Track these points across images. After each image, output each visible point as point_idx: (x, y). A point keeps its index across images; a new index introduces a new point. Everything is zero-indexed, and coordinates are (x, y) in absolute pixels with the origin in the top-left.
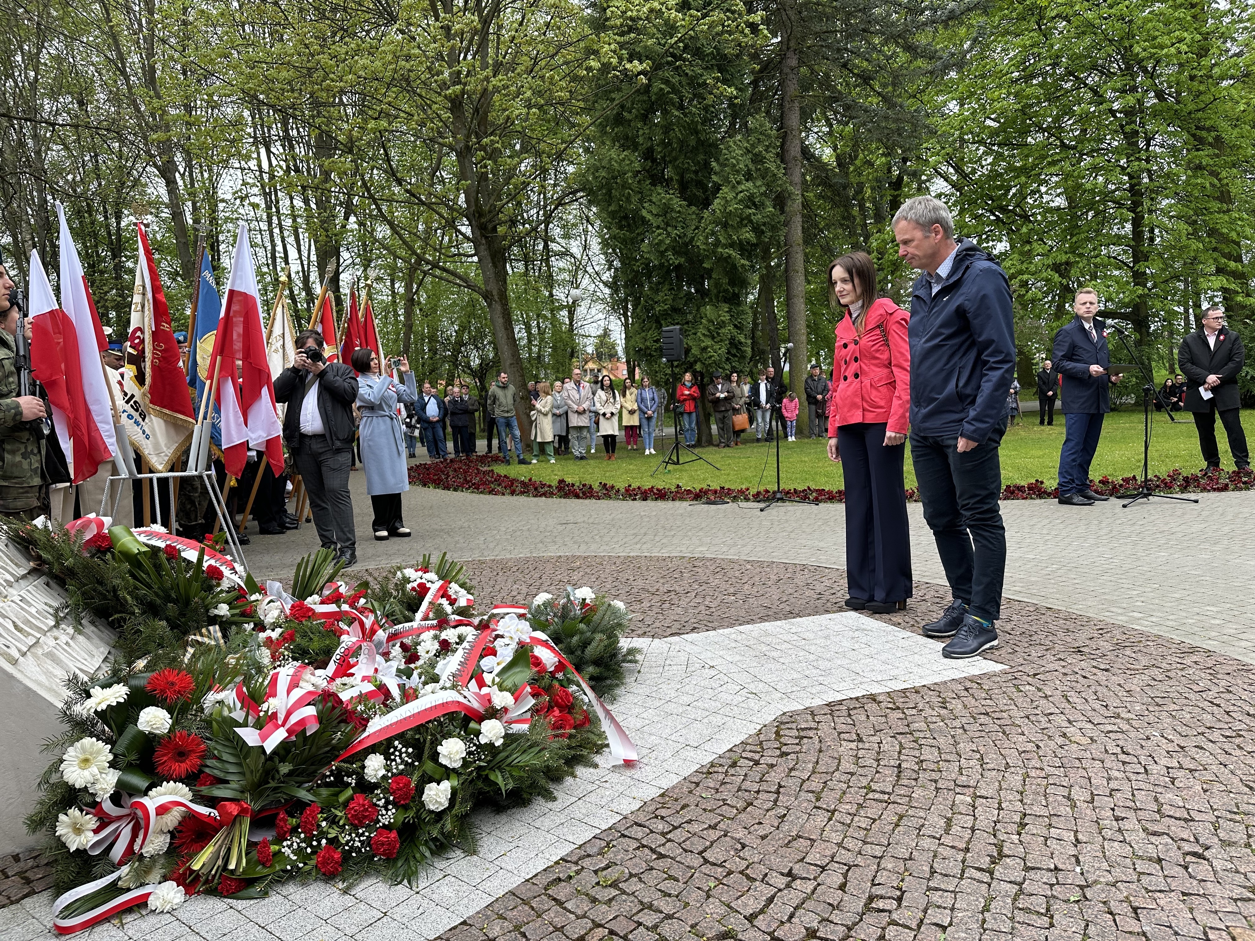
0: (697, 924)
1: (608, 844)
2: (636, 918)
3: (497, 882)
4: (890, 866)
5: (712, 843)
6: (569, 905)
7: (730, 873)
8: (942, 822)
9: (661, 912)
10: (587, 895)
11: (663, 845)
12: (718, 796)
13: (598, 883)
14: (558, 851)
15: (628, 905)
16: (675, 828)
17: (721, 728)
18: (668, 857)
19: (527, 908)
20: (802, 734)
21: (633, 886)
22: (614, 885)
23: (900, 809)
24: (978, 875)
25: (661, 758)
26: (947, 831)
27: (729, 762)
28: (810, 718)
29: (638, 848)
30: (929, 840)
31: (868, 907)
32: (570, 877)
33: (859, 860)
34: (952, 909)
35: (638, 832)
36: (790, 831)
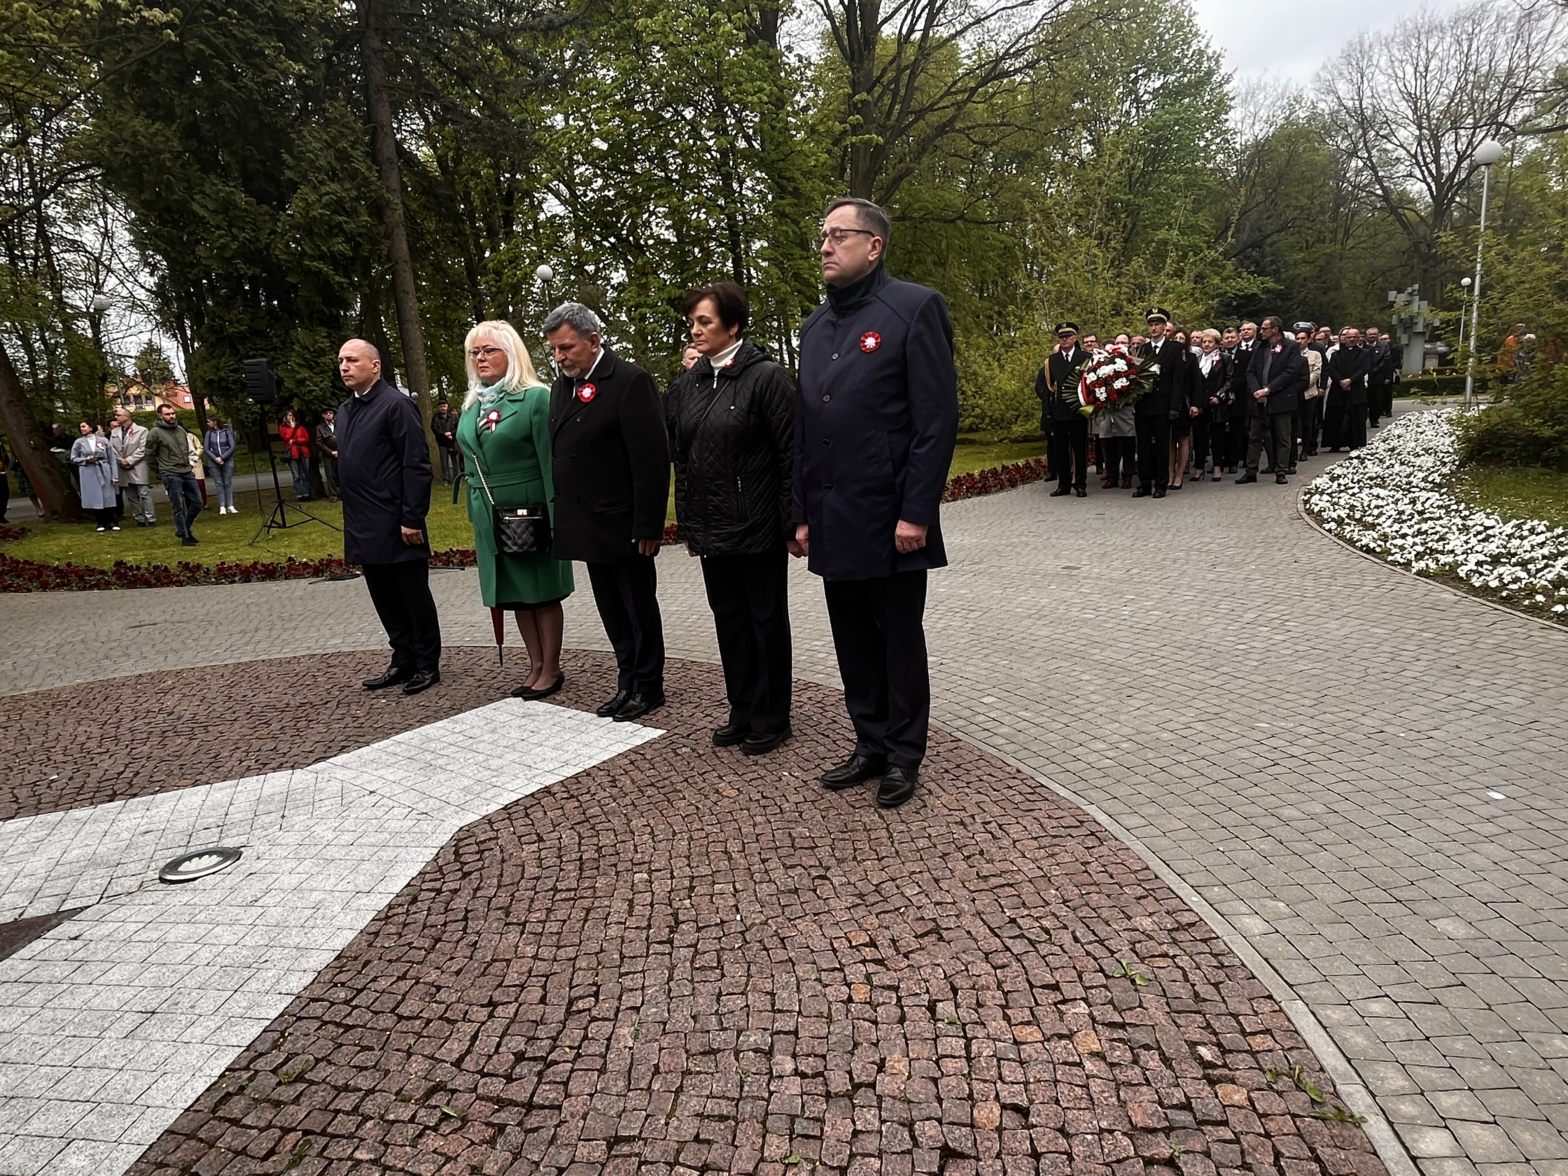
0: (401, 1089)
1: (282, 1033)
2: (331, 1107)
3: (145, 1126)
4: (584, 965)
5: (404, 996)
6: (247, 1121)
7: (429, 1021)
8: (625, 906)
9: (360, 1090)
10: (268, 1101)
11: (350, 1014)
12: (402, 941)
13: (279, 1084)
14: (220, 1062)
15: (321, 1095)
16: (359, 991)
17: (393, 863)
18: (358, 1026)
19: (193, 1143)
20: (482, 847)
21: (322, 1072)
22: (300, 1078)
23: (586, 903)
24: (660, 948)
25: (329, 914)
26: (630, 913)
27: (409, 898)
28: (488, 827)
29: (319, 1028)
30: (615, 927)
31: (568, 1013)
32: (242, 1088)
33: (556, 967)
34: (643, 988)
35: (317, 1009)
36: (484, 957)
